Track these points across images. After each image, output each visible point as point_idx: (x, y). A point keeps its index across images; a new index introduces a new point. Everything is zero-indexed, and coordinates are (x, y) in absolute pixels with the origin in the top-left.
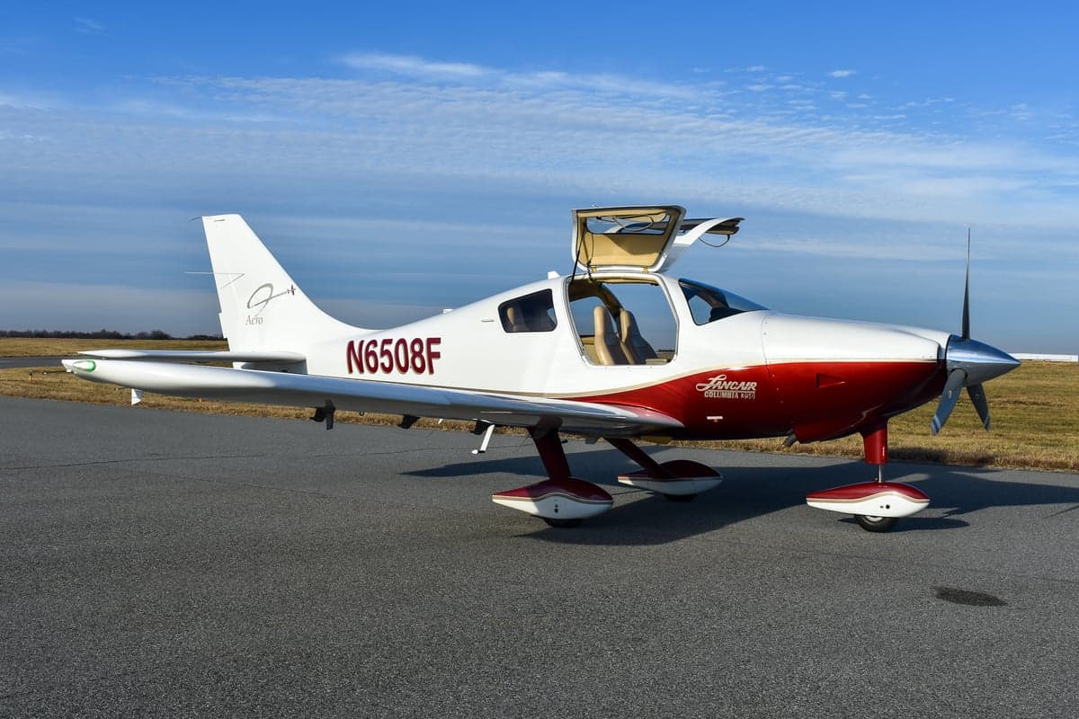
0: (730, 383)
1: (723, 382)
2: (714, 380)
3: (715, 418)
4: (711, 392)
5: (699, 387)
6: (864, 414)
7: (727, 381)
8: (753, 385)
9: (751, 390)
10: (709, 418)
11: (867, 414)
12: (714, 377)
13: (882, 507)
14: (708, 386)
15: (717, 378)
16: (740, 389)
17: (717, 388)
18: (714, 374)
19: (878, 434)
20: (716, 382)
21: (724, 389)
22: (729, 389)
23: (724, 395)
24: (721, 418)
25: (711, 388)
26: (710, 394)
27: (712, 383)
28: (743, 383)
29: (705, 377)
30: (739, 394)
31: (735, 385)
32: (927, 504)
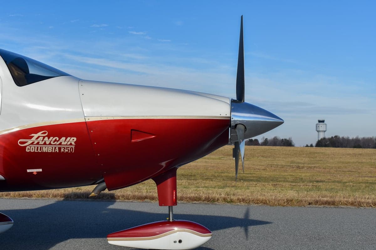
0: (51, 138)
1: (44, 137)
2: (36, 136)
3: (35, 171)
4: (33, 146)
5: (21, 143)
6: (164, 164)
7: (49, 137)
8: (73, 140)
9: (71, 144)
10: (28, 171)
11: (167, 164)
12: (36, 133)
13: (175, 242)
14: (30, 142)
15: (39, 134)
16: (60, 144)
17: (38, 143)
18: (36, 130)
19: (169, 181)
20: (39, 137)
21: (45, 144)
22: (50, 144)
23: (45, 150)
24: (41, 170)
25: (32, 143)
26: (31, 149)
27: (34, 139)
28: (64, 138)
29: (27, 133)
30: (60, 149)
31: (55, 140)
32: (210, 237)
